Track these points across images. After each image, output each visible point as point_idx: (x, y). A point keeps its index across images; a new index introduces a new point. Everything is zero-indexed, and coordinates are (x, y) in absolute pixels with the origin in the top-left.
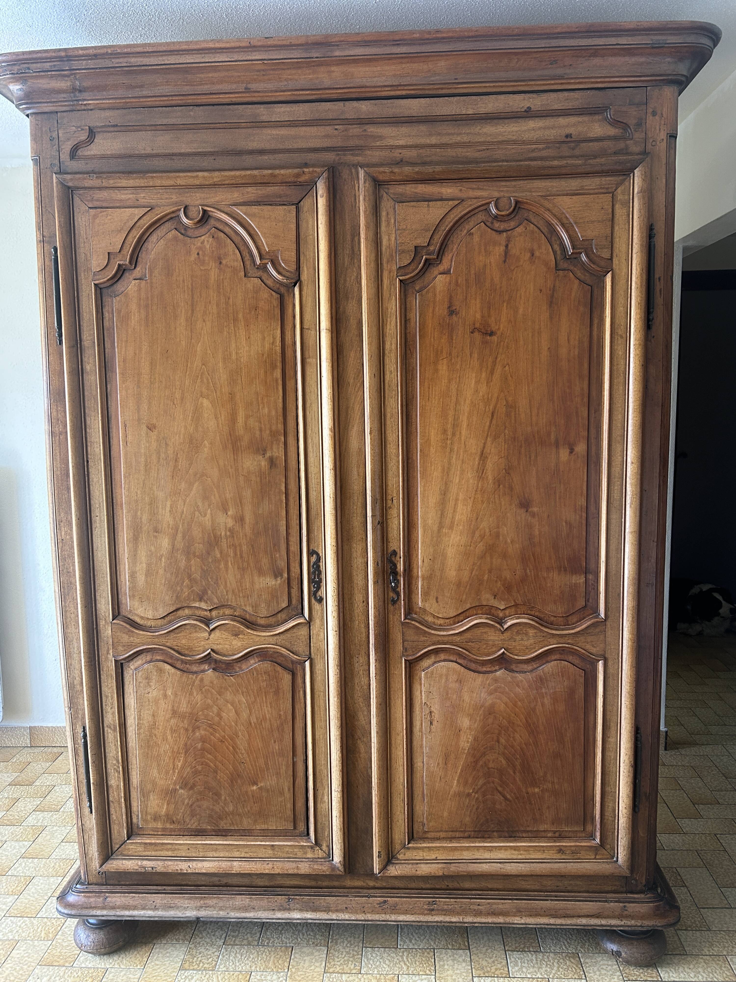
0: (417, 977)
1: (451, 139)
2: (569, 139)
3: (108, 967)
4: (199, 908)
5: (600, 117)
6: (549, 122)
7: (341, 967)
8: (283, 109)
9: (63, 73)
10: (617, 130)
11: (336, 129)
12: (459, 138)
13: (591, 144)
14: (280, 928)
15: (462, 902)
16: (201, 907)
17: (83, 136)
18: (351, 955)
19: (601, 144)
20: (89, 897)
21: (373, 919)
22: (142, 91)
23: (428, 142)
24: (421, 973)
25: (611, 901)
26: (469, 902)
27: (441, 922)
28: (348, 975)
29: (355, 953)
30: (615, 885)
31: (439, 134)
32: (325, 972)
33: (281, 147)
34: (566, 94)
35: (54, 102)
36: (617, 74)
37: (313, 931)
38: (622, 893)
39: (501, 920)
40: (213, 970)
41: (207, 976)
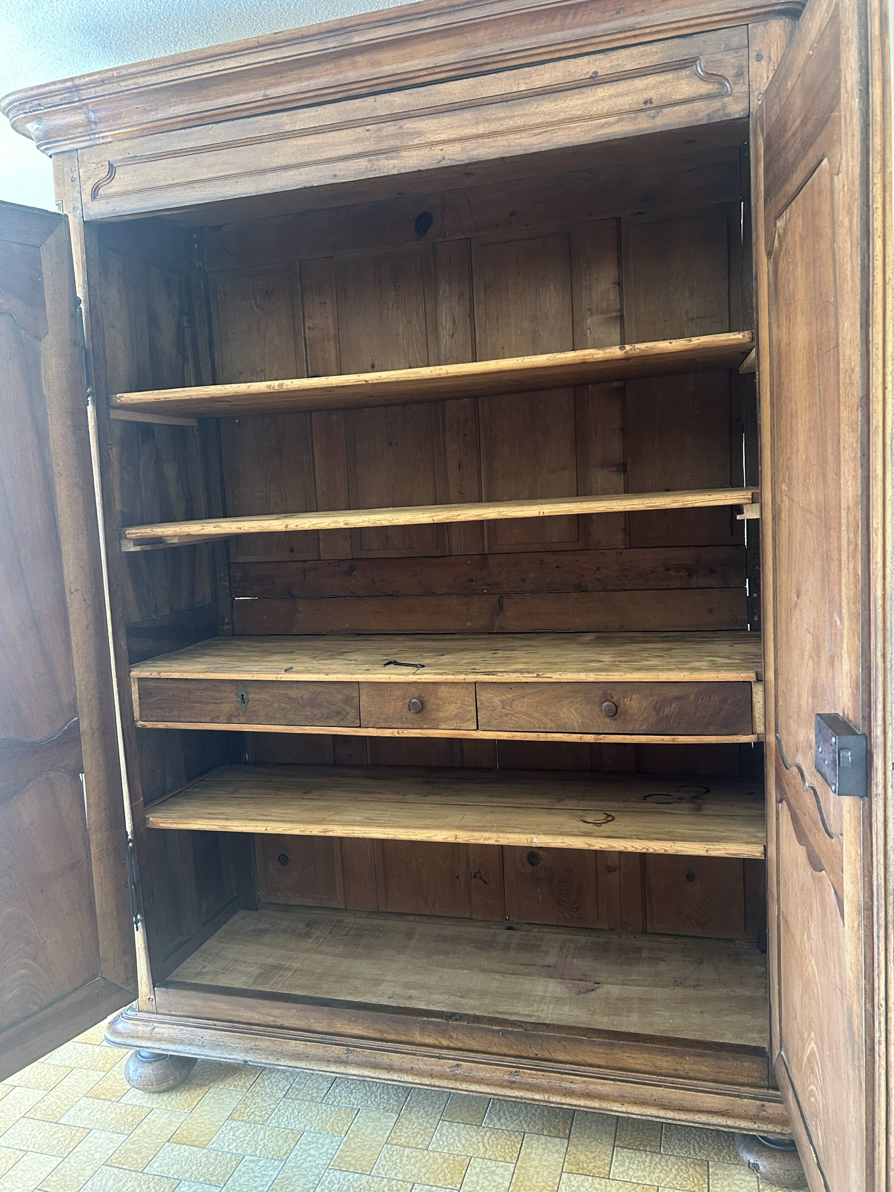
0: (493, 1162)
1: (501, 125)
2: (648, 105)
3: (154, 1106)
4: (247, 1051)
5: (688, 72)
6: (622, 86)
7: (407, 1140)
8: (307, 115)
9: (73, 105)
10: (711, 86)
11: (368, 130)
12: (511, 123)
13: (676, 108)
14: (352, 1087)
15: (550, 1076)
16: (251, 1049)
17: (103, 173)
18: (423, 1128)
19: (689, 106)
20: (137, 1025)
21: (441, 1084)
22: (157, 114)
23: (475, 131)
24: (499, 1159)
25: (746, 1097)
26: (561, 1078)
27: (521, 1098)
28: (412, 1150)
29: (428, 1125)
30: (753, 1077)
31: (487, 121)
32: (386, 1143)
33: (309, 159)
34: (641, 48)
35: (72, 139)
36: (705, 14)
37: (388, 1094)
38: (762, 1087)
39: (596, 1104)
40: (263, 1124)
41: (254, 1130)
